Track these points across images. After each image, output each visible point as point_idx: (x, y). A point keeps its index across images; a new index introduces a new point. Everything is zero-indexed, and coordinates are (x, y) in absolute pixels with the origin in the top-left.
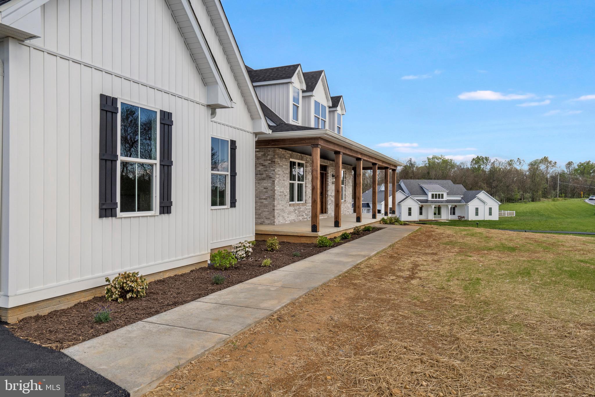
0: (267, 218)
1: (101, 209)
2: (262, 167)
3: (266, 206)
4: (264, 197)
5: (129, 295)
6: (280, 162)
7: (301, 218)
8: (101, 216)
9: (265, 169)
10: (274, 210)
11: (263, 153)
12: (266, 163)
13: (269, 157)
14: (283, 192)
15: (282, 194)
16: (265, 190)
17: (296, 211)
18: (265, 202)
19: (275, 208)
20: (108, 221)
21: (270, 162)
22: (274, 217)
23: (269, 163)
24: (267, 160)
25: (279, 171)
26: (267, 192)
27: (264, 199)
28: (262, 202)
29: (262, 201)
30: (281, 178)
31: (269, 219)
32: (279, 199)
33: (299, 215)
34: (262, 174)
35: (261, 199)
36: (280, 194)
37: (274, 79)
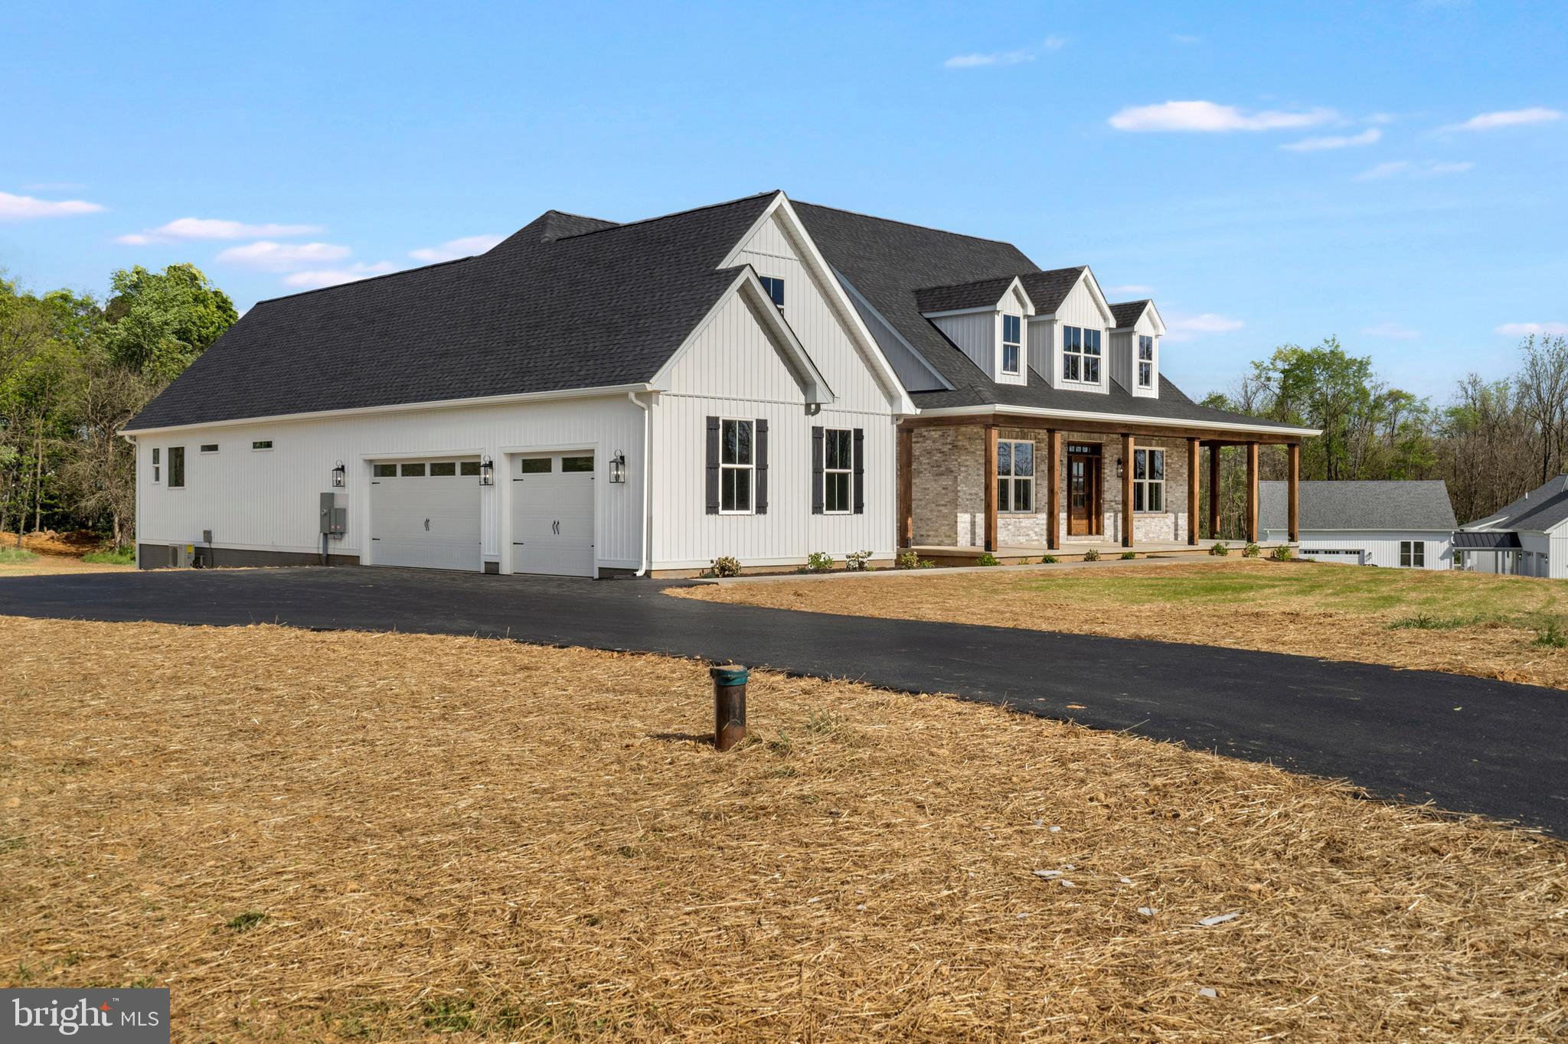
0: (946, 536)
1: (707, 507)
2: (939, 455)
3: (945, 517)
4: (943, 503)
5: (727, 573)
6: (968, 447)
7: (1022, 539)
8: (707, 513)
9: (944, 458)
10: (956, 522)
11: (940, 433)
12: (946, 449)
13: (949, 440)
14: (977, 494)
15: (974, 497)
16: (944, 491)
17: (1010, 527)
18: (945, 510)
19: (958, 520)
20: (712, 517)
21: (950, 447)
22: (956, 534)
23: (950, 449)
24: (946, 444)
25: (967, 460)
26: (946, 494)
27: (943, 505)
28: (940, 511)
29: (941, 508)
30: (970, 472)
31: (950, 536)
32: (967, 506)
33: (1018, 533)
34: (940, 466)
35: (939, 505)
36: (969, 497)
37: (970, 306)
